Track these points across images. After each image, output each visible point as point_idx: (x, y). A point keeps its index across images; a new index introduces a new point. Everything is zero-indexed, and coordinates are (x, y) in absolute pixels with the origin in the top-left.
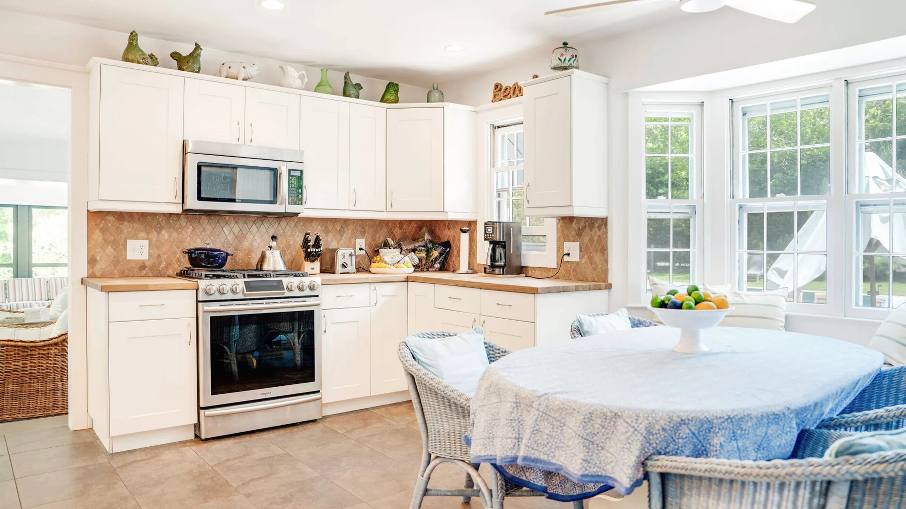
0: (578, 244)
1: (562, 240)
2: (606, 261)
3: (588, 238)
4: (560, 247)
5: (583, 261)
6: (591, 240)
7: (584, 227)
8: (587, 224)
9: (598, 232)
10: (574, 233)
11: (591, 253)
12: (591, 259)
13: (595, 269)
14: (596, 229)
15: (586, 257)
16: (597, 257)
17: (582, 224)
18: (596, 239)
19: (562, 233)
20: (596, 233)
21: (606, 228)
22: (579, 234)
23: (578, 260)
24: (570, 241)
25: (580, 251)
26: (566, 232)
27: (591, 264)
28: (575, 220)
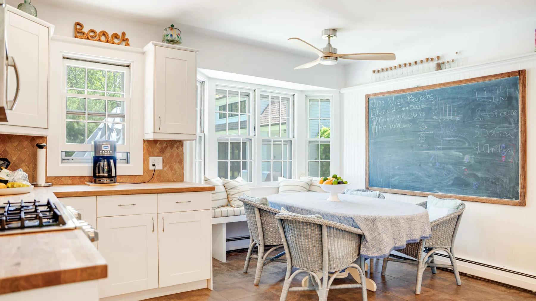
0: (161, 158)
1: (147, 156)
2: (183, 168)
3: (169, 154)
4: (146, 161)
5: (166, 169)
6: (172, 156)
7: (166, 147)
8: (168, 145)
9: (177, 151)
10: (158, 151)
11: (172, 163)
12: (171, 168)
13: (174, 174)
14: (175, 148)
15: (168, 166)
16: (176, 166)
17: (164, 145)
18: (175, 154)
19: (147, 150)
20: (175, 151)
21: (182, 148)
22: (162, 152)
23: (161, 168)
24: (154, 156)
25: (163, 162)
26: (151, 150)
27: (172, 170)
28: (159, 142)
